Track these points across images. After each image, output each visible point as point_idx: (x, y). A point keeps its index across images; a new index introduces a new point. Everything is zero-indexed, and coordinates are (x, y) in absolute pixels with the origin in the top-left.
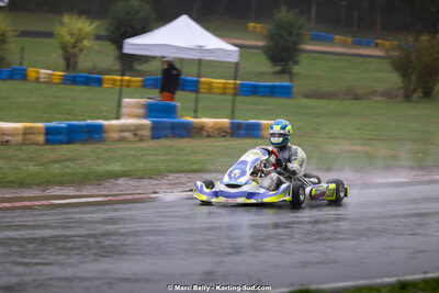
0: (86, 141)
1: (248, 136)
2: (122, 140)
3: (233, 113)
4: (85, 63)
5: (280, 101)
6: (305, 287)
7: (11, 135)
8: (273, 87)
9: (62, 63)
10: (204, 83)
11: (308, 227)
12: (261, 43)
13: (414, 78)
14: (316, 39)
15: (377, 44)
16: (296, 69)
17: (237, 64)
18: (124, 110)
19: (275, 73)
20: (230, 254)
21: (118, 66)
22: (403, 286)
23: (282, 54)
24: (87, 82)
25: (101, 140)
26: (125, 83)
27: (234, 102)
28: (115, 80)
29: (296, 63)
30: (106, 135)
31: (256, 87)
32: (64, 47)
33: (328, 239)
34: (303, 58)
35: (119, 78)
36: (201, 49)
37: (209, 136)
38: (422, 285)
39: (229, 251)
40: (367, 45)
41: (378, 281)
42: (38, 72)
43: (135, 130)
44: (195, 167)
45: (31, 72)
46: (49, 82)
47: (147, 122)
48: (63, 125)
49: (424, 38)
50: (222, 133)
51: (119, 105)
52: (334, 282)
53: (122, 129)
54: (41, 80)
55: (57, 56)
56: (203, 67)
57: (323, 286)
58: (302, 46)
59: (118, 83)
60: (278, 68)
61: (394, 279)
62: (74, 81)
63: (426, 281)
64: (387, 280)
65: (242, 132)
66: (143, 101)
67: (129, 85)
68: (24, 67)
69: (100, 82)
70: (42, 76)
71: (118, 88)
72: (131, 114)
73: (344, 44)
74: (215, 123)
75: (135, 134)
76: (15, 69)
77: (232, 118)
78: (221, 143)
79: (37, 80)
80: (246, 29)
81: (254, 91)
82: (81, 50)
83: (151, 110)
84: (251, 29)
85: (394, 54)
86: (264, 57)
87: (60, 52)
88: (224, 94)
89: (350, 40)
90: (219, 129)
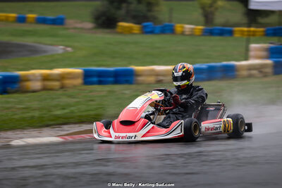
0: (222, 78)
2: (250, 76)
4: (220, 19)
7: (163, 75)
9: (202, 19)
18: (252, 53)
21: (245, 20)
24: (222, 33)
25: (234, 77)
26: (252, 33)
28: (243, 31)
30: (237, 73)
32: (203, 7)
35: (245, 29)
42: (183, 27)
43: (260, 68)
45: (178, 28)
46: (192, 35)
47: (269, 62)
48: (204, 66)
51: (247, 50)
53: (251, 68)
54: (187, 33)
55: (197, 14)
59: (246, 33)
62: (210, 33)
66: (266, 45)
67: (254, 34)
68: (172, 24)
69: (231, 33)
70: (187, 30)
71: (245, 37)
72: (256, 56)
75: (261, 72)
76: (166, 26)
79: (183, 33)
82: (217, 9)
83: (272, 53)
87: (200, 11)
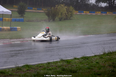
5: (21, 22)
6: (27, 64)
8: (19, 20)
10: (4, 19)
11: (28, 51)
12: (16, 10)
13: (51, 17)
14: (29, 9)
15: (42, 10)
16: (25, 15)
17: (11, 15)
19: (20, 16)
20: (10, 57)
22: (49, 63)
23: (21, 12)
29: (25, 14)
31: (15, 19)
33: (32, 53)
34: (26, 13)
36: (3, 11)
37: (5, 31)
38: (53, 63)
39: (10, 56)
40: (40, 10)
41: (43, 62)
44: (2, 38)
49: (52, 8)
52: (33, 63)
56: (3, 16)
57: (31, 64)
58: (26, 10)
60: (20, 15)
61: (47, 62)
63: (54, 62)
64: (45, 62)
65: (13, 30)
73: (35, 10)
77: (10, 27)
78: (8, 32)
80: (13, 7)
81: (15, 20)
84: (14, 7)
85: (46, 12)
86: (17, 13)
88: (9, 21)
89: (36, 9)
90: (7, 29)
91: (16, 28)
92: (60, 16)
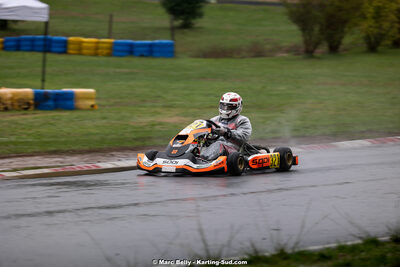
1: (56, 108)
3: (43, 81)
27: (44, 61)
37: (6, 109)
50: (23, 105)
65: (51, 103)
74: (14, 94)
90: (19, 101)
91: (70, 97)
92: (367, 26)
